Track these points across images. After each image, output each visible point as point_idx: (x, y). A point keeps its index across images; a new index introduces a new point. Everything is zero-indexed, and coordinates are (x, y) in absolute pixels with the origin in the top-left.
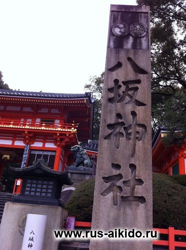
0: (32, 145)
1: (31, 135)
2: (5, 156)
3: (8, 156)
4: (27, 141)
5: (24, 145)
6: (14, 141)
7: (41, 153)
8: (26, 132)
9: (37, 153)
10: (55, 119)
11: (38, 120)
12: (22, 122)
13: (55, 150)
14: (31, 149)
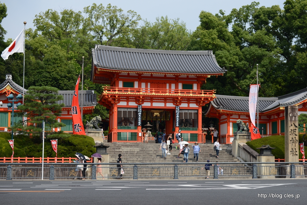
5: (175, 106)
6: (165, 103)
7: (186, 111)
8: (179, 99)
9: (184, 112)
10: (193, 83)
11: (180, 85)
13: (197, 109)
14: (181, 109)
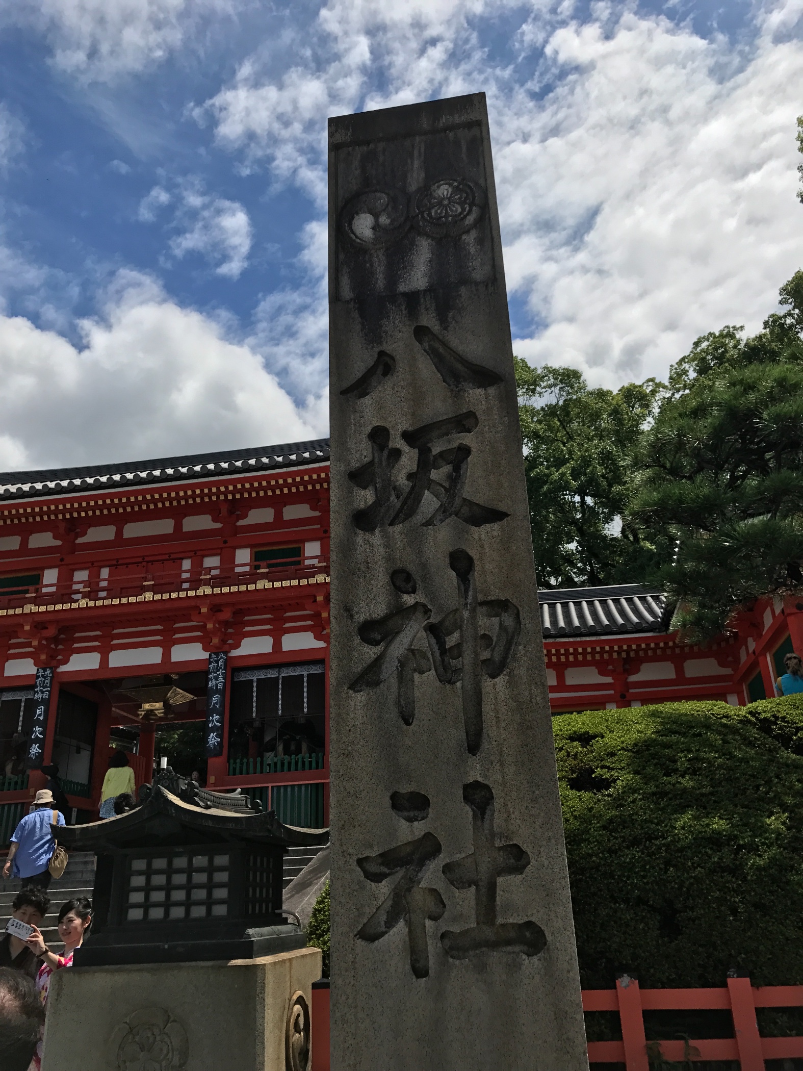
0: (235, 653)
1: (226, 615)
2: (147, 706)
3: (159, 705)
4: (216, 641)
5: (205, 655)
6: (167, 646)
8: (204, 610)
9: (256, 676)
10: (303, 541)
11: (243, 556)
12: (186, 576)
13: (320, 656)
14: (235, 668)
